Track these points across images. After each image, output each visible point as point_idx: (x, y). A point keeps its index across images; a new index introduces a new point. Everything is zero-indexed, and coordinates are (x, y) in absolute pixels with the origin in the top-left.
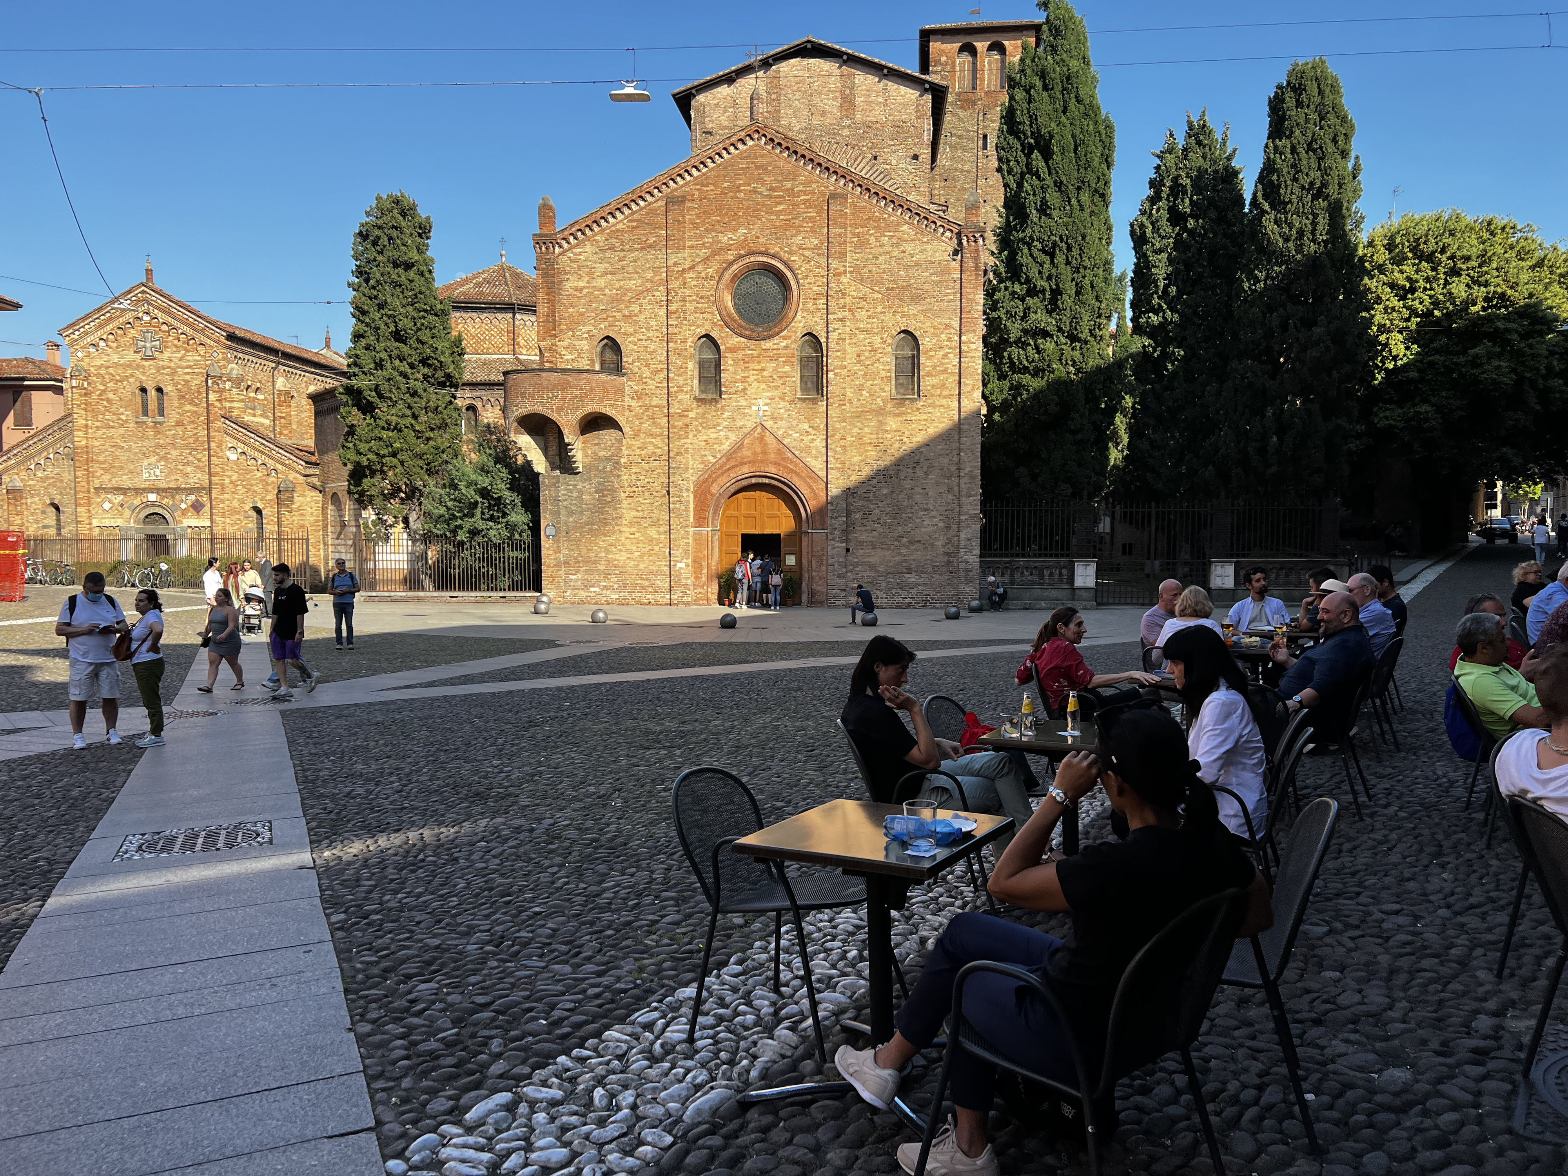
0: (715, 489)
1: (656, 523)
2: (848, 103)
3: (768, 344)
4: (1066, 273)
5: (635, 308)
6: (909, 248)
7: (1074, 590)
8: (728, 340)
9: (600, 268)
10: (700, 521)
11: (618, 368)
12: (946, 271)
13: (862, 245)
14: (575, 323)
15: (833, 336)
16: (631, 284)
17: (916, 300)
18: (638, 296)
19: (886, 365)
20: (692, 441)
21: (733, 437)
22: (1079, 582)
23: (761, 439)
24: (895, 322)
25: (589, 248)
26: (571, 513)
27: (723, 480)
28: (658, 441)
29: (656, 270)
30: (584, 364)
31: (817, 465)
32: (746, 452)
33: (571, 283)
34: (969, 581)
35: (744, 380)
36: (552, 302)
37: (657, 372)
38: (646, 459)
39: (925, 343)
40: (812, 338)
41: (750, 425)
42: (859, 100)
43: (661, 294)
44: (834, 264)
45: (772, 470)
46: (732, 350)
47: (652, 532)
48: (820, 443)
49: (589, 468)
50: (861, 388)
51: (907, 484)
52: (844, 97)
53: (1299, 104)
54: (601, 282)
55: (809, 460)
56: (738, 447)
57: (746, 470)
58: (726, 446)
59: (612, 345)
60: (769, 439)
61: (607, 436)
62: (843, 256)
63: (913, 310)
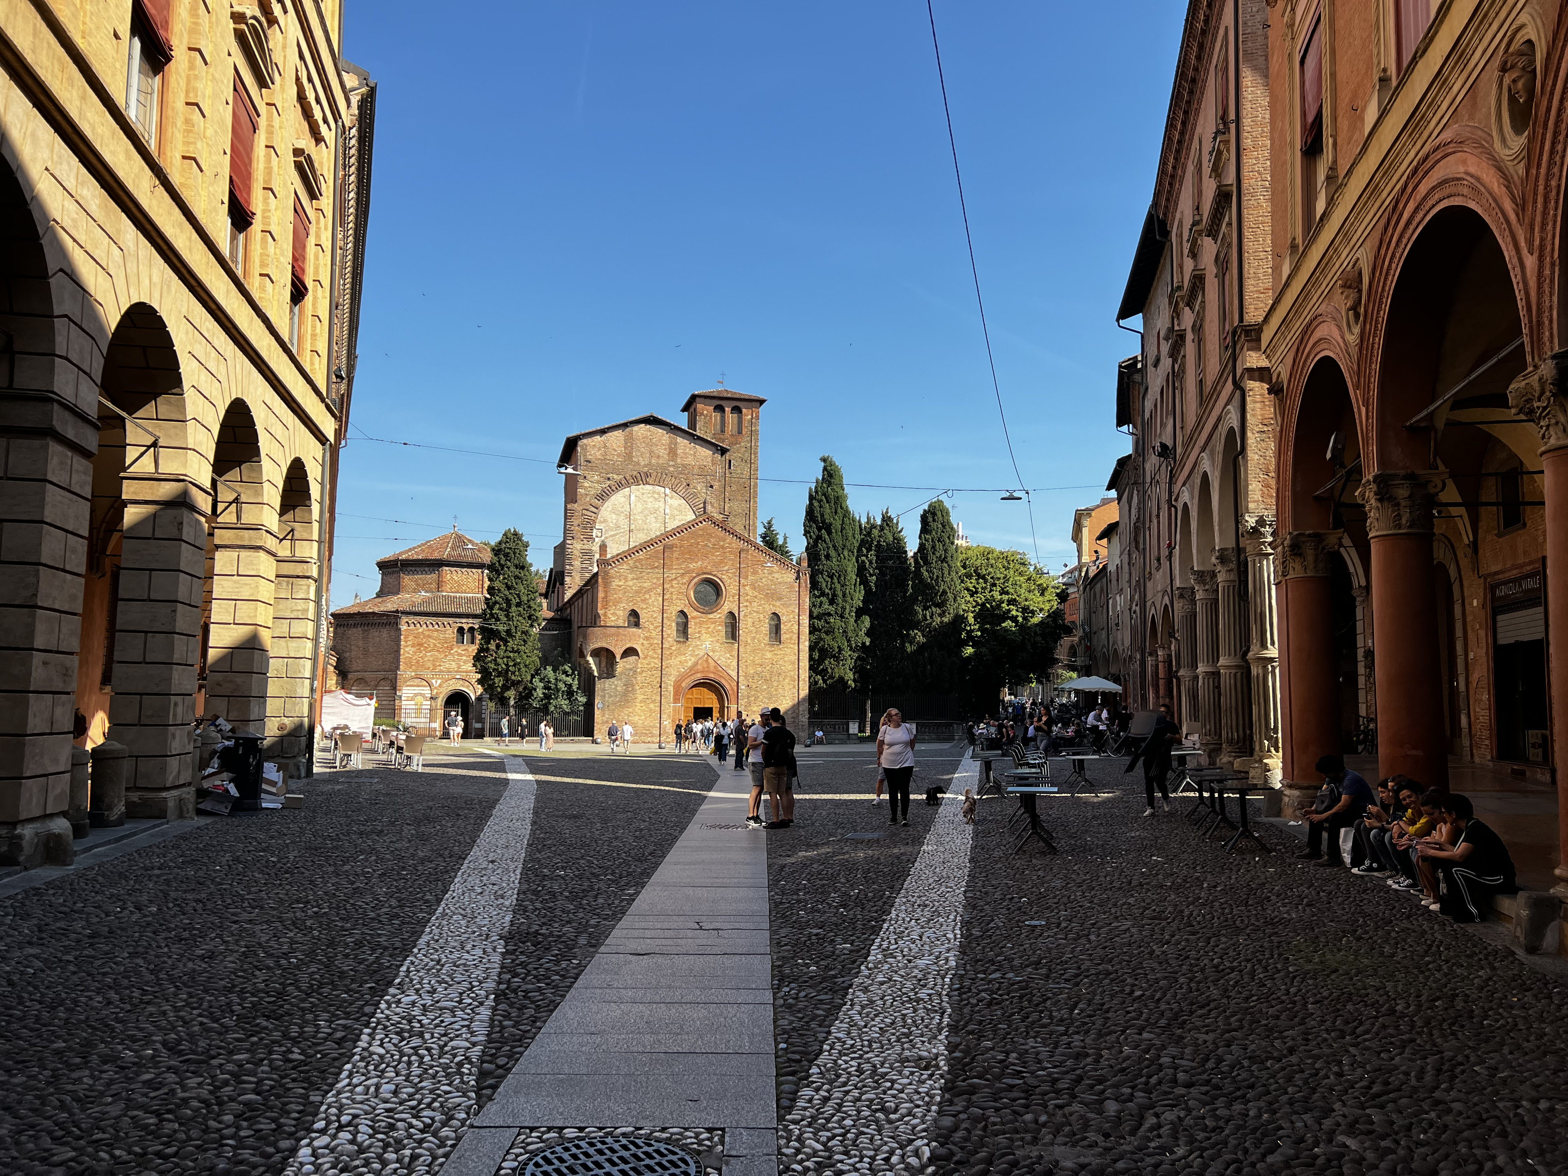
0: (683, 685)
1: (654, 702)
2: (673, 452)
3: (711, 616)
4: (838, 586)
5: (647, 596)
6: (776, 576)
7: (849, 734)
8: (691, 613)
9: (630, 576)
10: (676, 700)
11: (637, 624)
12: (792, 587)
13: (755, 573)
14: (617, 602)
15: (742, 614)
16: (645, 585)
17: (780, 599)
18: (649, 591)
19: (765, 628)
20: (674, 662)
21: (693, 659)
22: (851, 731)
23: (707, 661)
24: (770, 609)
25: (625, 567)
26: (611, 696)
27: (687, 681)
28: (656, 661)
29: (658, 579)
30: (620, 623)
31: (734, 674)
32: (699, 667)
33: (615, 583)
34: (803, 731)
35: (699, 632)
36: (606, 592)
37: (656, 627)
38: (650, 670)
39: (783, 619)
40: (731, 614)
41: (702, 654)
42: (679, 451)
43: (660, 590)
44: (742, 581)
45: (712, 676)
46: (694, 618)
47: (652, 706)
48: (735, 663)
49: (621, 674)
50: (754, 638)
51: (775, 684)
52: (671, 448)
53: (934, 520)
54: (630, 583)
55: (730, 672)
56: (696, 664)
57: (699, 676)
58: (690, 664)
59: (634, 614)
60: (710, 660)
61: (632, 659)
62: (746, 578)
63: (778, 604)
